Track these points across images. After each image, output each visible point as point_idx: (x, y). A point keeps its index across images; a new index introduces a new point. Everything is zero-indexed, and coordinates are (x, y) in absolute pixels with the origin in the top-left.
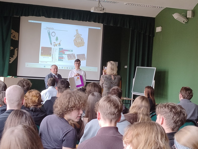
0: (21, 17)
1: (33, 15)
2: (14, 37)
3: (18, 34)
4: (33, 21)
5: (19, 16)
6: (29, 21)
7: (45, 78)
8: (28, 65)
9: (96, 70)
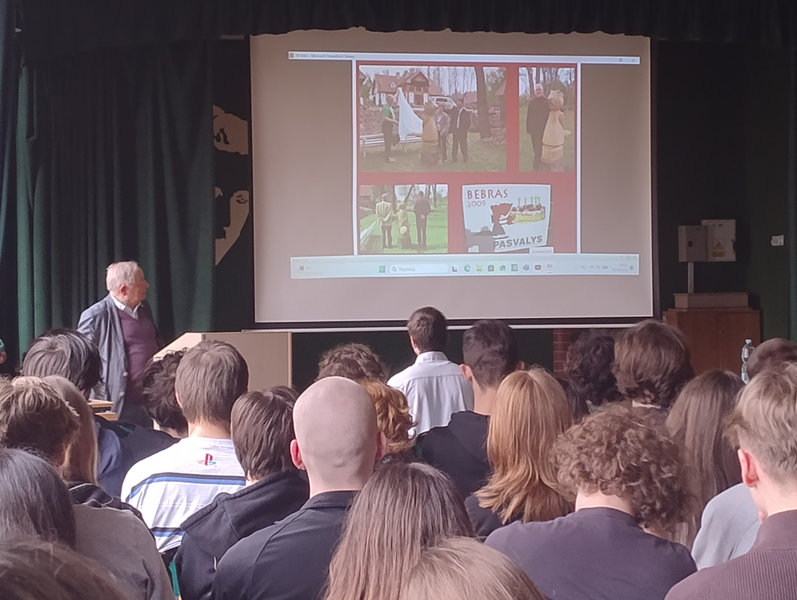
0: (251, 36)
1: (307, 25)
2: (222, 136)
3: (246, 123)
4: (309, 56)
5: (242, 37)
6: (292, 56)
7: (404, 323)
8: (302, 268)
9: (632, 268)
